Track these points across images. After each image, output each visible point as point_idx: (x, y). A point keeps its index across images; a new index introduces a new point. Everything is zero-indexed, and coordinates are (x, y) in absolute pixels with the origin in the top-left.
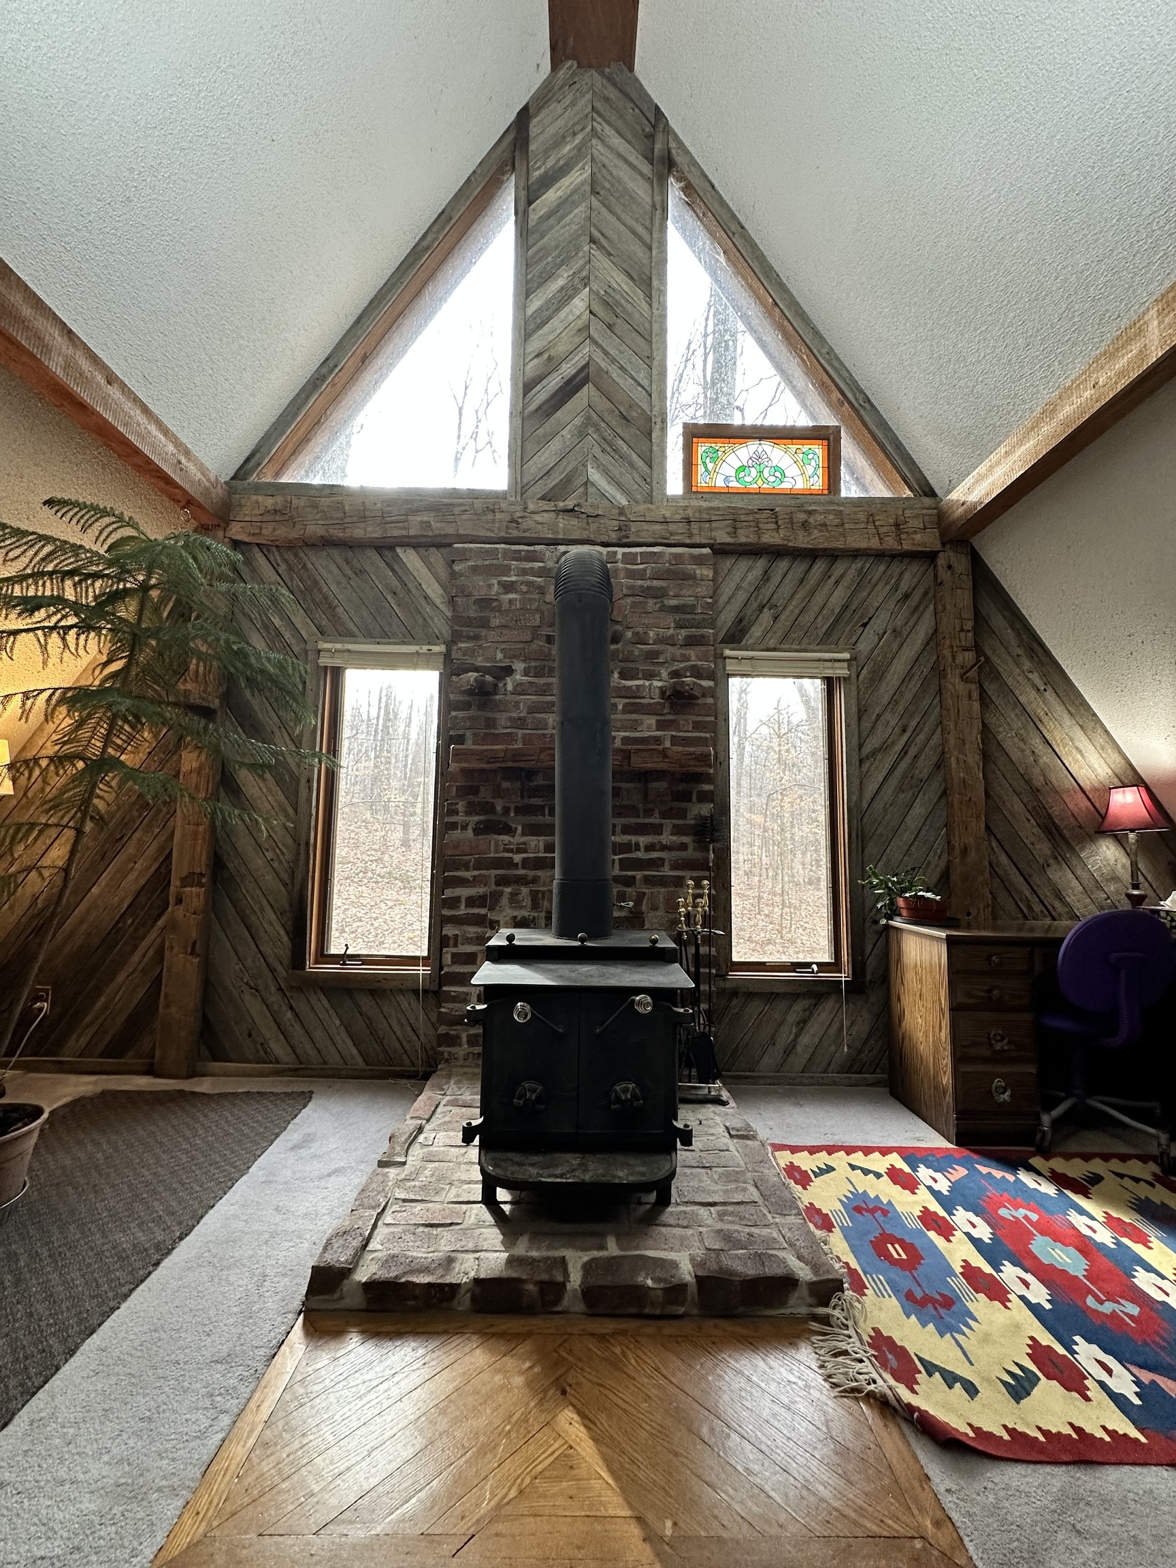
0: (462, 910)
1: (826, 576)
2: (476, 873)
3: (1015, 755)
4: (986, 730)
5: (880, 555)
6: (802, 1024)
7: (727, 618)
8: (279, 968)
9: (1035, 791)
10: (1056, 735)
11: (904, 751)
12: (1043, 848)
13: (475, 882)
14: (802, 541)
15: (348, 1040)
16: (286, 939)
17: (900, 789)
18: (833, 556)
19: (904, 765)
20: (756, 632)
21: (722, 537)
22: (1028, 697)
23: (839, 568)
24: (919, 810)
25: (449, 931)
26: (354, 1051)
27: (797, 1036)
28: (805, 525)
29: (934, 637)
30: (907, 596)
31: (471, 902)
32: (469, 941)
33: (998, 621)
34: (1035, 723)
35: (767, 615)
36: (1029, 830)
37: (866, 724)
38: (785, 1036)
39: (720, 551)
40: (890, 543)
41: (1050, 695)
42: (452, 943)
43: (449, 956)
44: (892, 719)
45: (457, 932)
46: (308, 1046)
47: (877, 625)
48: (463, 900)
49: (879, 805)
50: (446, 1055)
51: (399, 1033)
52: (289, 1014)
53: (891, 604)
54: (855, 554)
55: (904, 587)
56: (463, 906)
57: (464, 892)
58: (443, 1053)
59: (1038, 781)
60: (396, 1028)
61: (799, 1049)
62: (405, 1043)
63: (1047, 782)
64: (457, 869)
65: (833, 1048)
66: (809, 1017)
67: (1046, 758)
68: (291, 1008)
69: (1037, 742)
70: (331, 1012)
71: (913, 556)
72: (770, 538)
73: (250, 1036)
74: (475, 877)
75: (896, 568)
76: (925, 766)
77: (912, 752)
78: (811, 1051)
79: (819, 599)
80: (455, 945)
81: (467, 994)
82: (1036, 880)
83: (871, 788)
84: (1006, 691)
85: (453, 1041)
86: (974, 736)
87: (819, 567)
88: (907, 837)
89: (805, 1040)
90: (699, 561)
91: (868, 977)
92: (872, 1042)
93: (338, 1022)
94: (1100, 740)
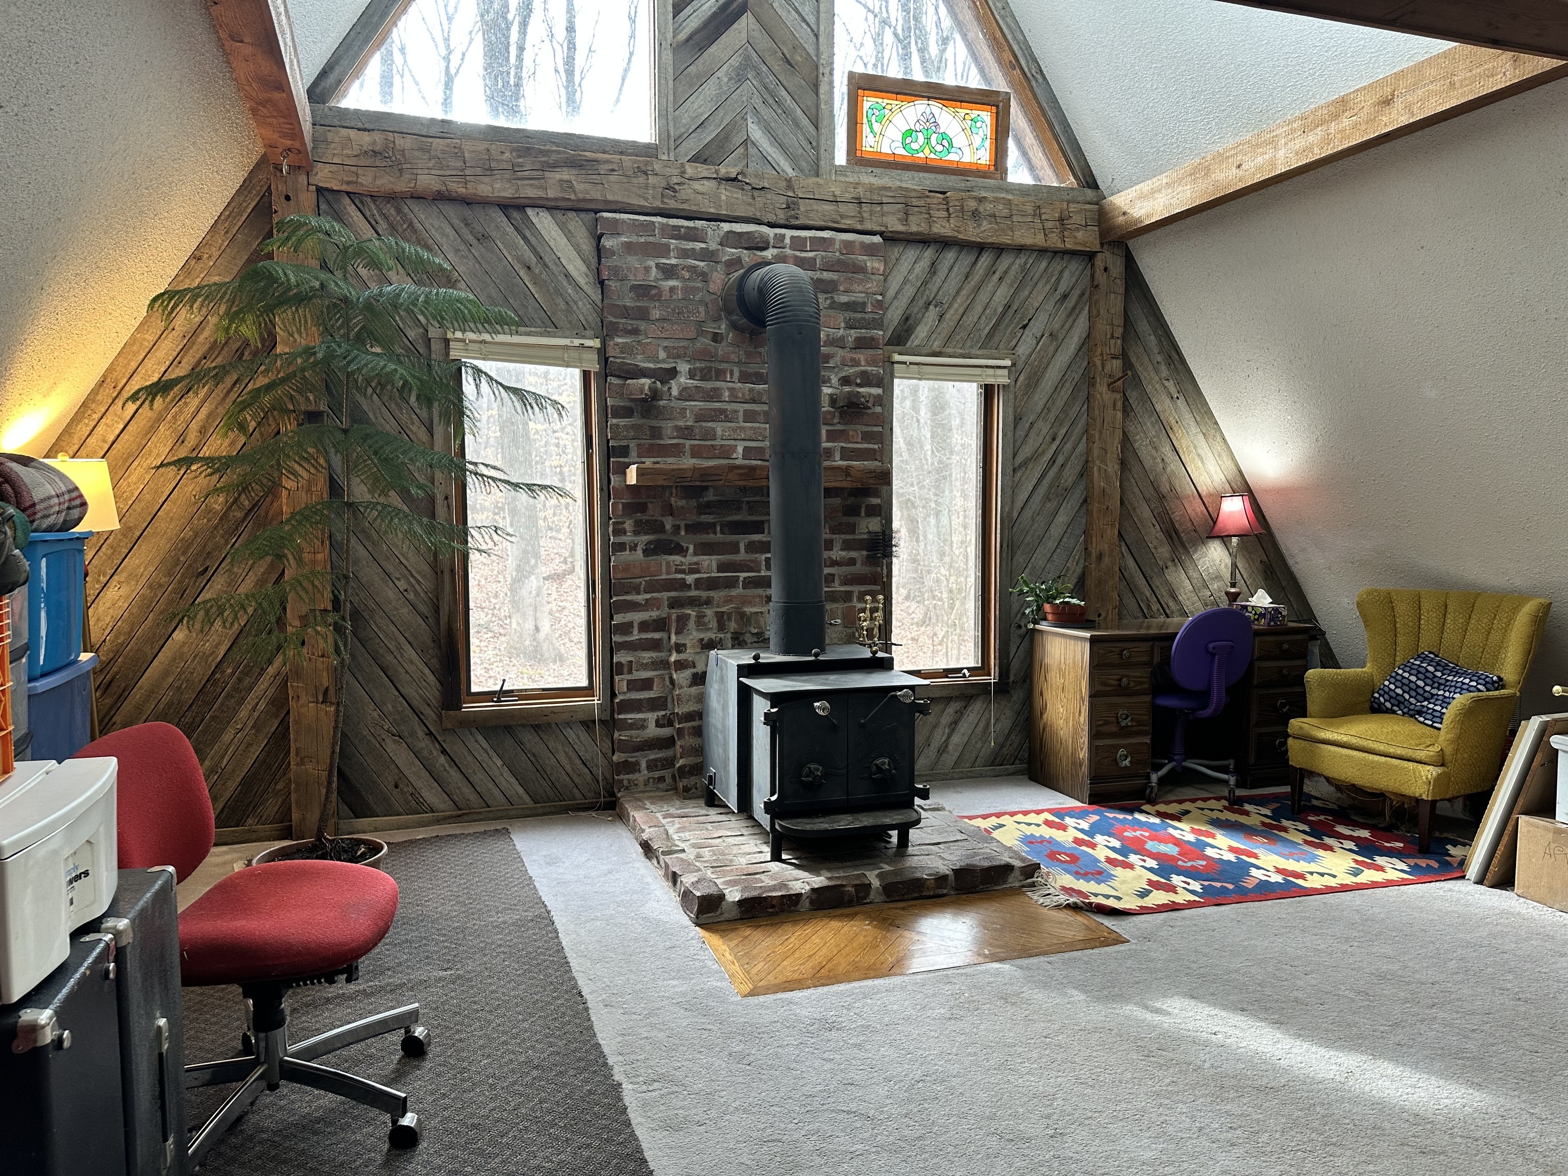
0: (635, 636)
1: (991, 271)
2: (648, 596)
3: (1148, 462)
4: (1126, 440)
5: (1042, 251)
6: (954, 725)
7: (894, 316)
8: (428, 711)
9: (1162, 498)
10: (1182, 443)
11: (1053, 461)
12: (1164, 551)
13: (647, 605)
14: (972, 233)
15: (513, 780)
16: (431, 678)
17: (1047, 498)
18: (1000, 250)
19: (1052, 473)
20: (921, 333)
21: (895, 225)
22: (1163, 404)
23: (1005, 262)
24: (1062, 518)
25: (621, 657)
26: (520, 790)
27: (949, 737)
28: (975, 214)
29: (1088, 341)
30: (1065, 296)
31: (644, 626)
32: (645, 667)
33: (1144, 327)
34: (1166, 430)
35: (932, 313)
36: (1154, 534)
37: (1021, 433)
38: (939, 737)
39: (891, 238)
40: (1054, 241)
41: (1181, 403)
42: (625, 670)
43: (625, 683)
44: (1044, 428)
45: (630, 659)
46: (467, 790)
47: (1036, 327)
48: (636, 626)
49: (1027, 514)
50: (625, 783)
51: (568, 767)
52: (442, 759)
53: (1049, 306)
54: (1020, 249)
55: (1063, 288)
56: (636, 631)
57: (637, 617)
58: (622, 781)
59: (1165, 489)
60: (564, 762)
61: (950, 748)
62: (575, 777)
63: (1172, 489)
64: (627, 593)
65: (979, 745)
66: (960, 719)
67: (1174, 465)
68: (444, 751)
69: (1167, 449)
70: (491, 752)
71: (1073, 253)
72: (942, 228)
73: (396, 787)
74: (647, 600)
75: (1057, 265)
76: (1070, 475)
77: (1060, 460)
78: (961, 749)
79: (983, 297)
80: (630, 672)
81: (644, 720)
82: (1156, 582)
83: (1022, 496)
84: (1146, 398)
85: (631, 767)
86: (1115, 447)
87: (985, 260)
88: (1051, 545)
89: (956, 739)
90: (870, 250)
91: (1012, 678)
92: (1013, 737)
93: (499, 763)
94: (1219, 447)
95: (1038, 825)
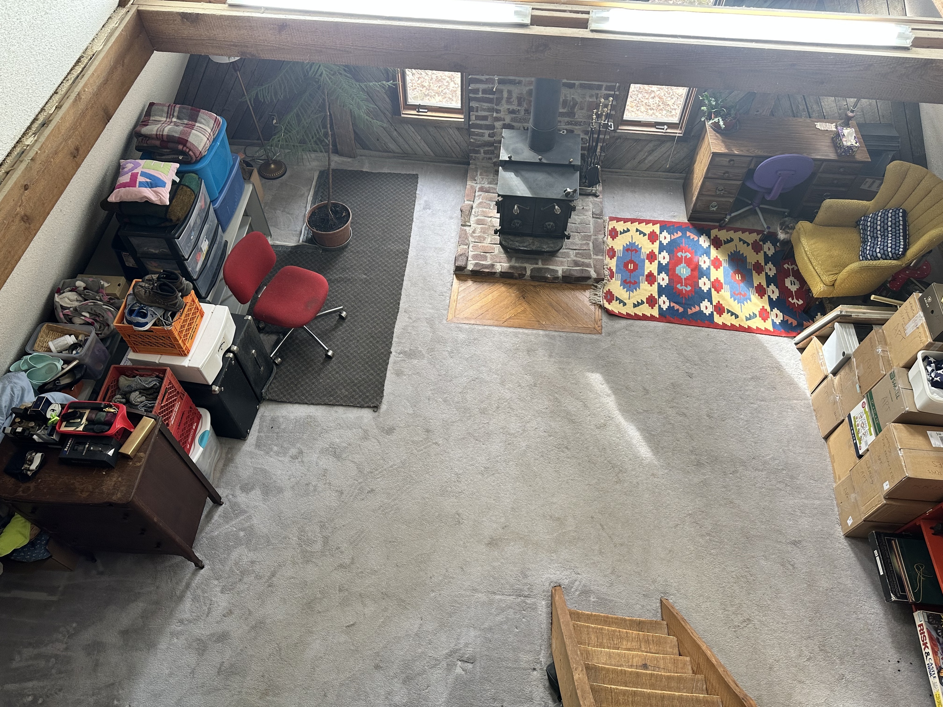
0: (480, 95)
2: (487, 77)
6: (651, 151)
8: (387, 113)
13: (487, 81)
15: (425, 145)
16: (388, 100)
25: (473, 104)
26: (429, 150)
27: (647, 156)
31: (484, 91)
32: (484, 110)
38: (641, 156)
42: (475, 110)
43: (474, 117)
45: (477, 105)
46: (406, 146)
48: (480, 90)
50: (473, 157)
51: (450, 144)
52: (395, 133)
56: (480, 93)
57: (481, 86)
58: (472, 156)
60: (448, 142)
61: (646, 161)
62: (453, 148)
64: (478, 75)
65: (664, 162)
66: (656, 149)
68: (395, 130)
70: (416, 133)
73: (378, 140)
74: (487, 79)
78: (652, 162)
80: (477, 111)
81: (483, 133)
85: (478, 152)
89: (650, 158)
93: (420, 138)
95: (645, 235)
